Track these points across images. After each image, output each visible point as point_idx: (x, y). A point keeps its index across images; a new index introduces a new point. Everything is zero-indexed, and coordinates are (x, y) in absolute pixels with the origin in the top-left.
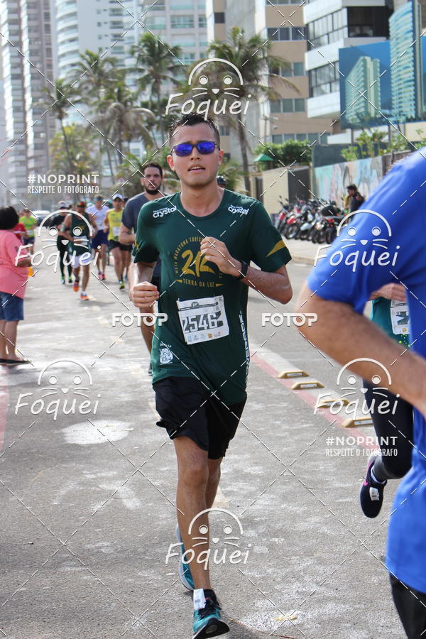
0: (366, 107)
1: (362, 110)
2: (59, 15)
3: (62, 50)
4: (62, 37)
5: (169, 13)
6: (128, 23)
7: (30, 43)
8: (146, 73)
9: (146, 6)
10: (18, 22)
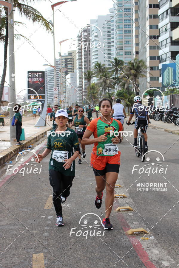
0: (169, 81)
1: (168, 82)
2: (93, 51)
3: (93, 61)
4: (93, 57)
5: (124, 51)
6: (112, 53)
7: (84, 59)
8: (114, 69)
9: (118, 49)
10: (81, 53)
